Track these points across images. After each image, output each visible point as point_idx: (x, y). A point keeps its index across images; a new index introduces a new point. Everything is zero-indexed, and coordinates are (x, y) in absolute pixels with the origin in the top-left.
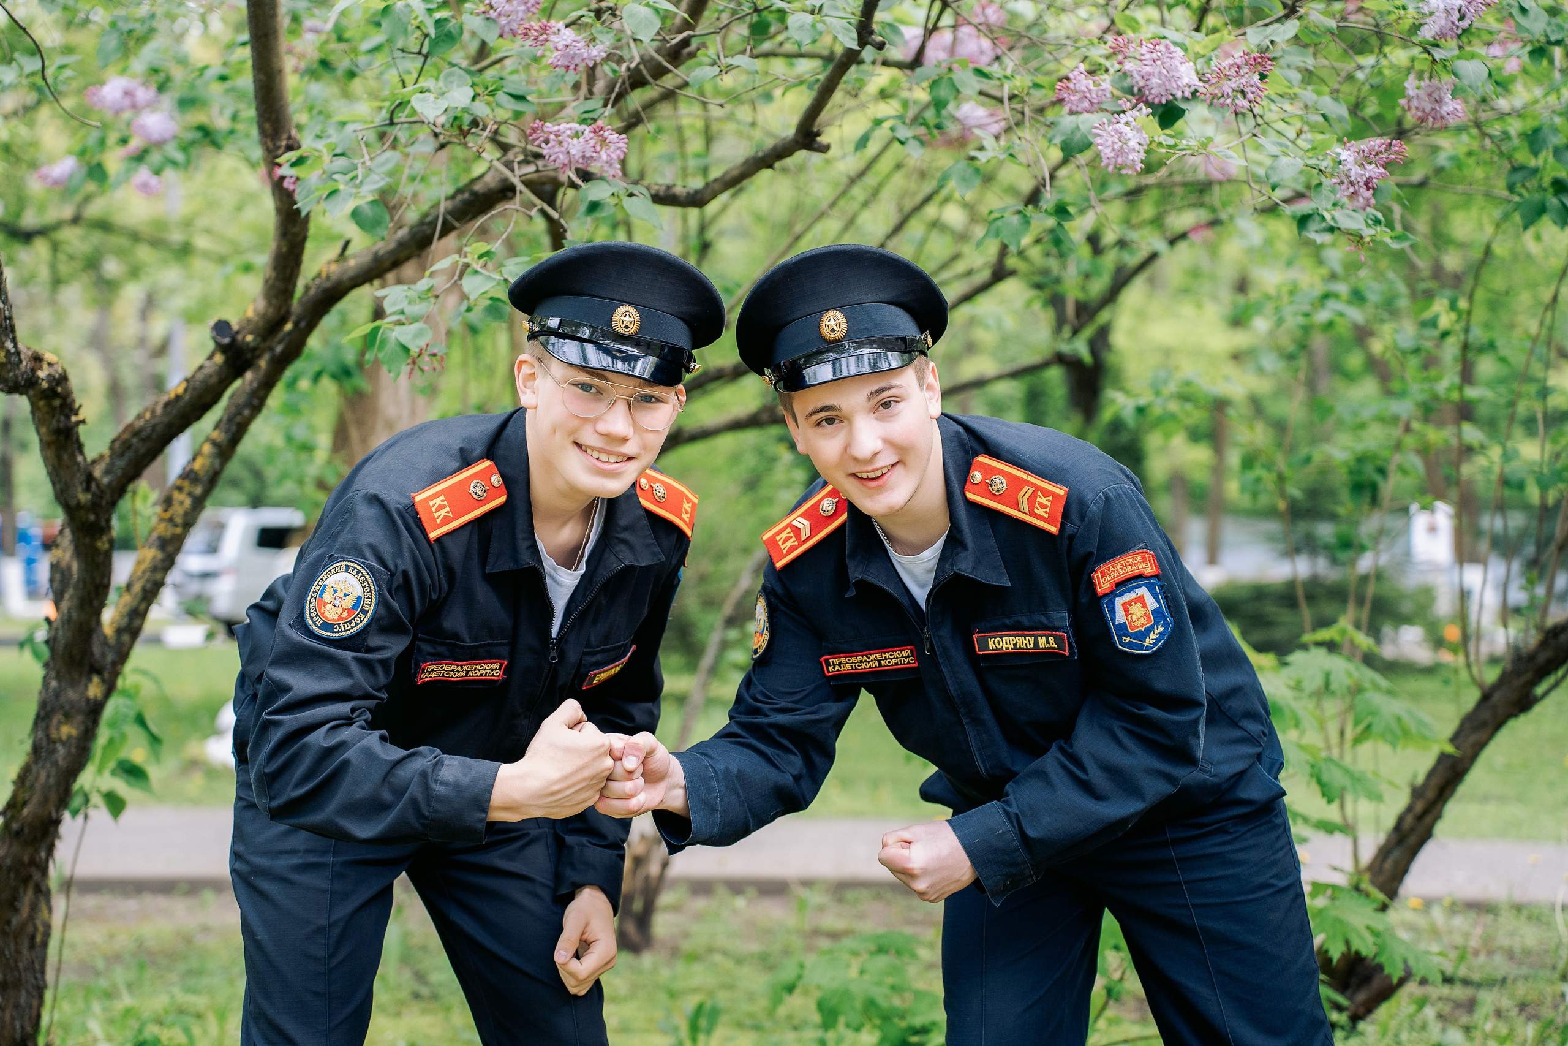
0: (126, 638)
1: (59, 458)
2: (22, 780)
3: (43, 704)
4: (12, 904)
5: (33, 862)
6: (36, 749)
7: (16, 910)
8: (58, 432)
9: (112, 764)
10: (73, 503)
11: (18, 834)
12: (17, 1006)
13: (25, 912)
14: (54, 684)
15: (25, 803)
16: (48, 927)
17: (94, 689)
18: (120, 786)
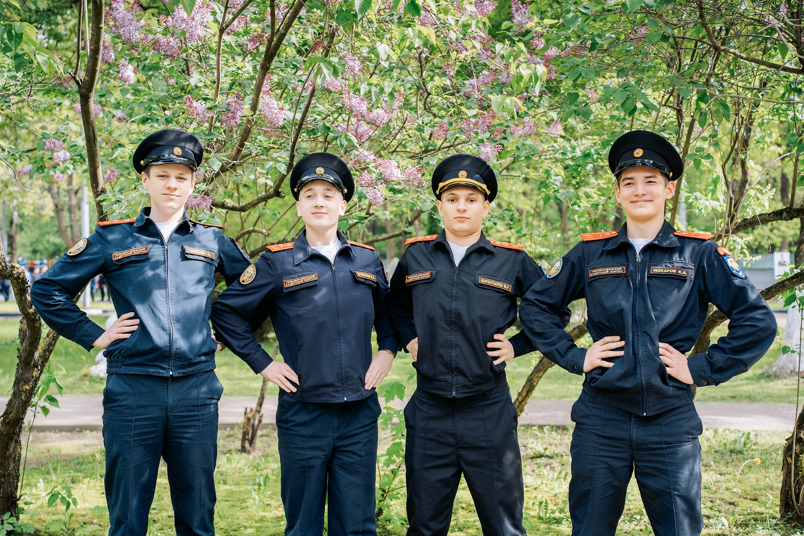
0: (47, 353)
1: (21, 298)
2: (10, 404)
3: (17, 379)
4: (7, 447)
5: (14, 433)
6: (14, 394)
7: (8, 450)
8: (20, 290)
9: (44, 397)
10: (26, 313)
11: (8, 423)
12: (9, 482)
13: (11, 451)
14: (21, 371)
15: (10, 413)
16: (20, 454)
17: (35, 373)
18: (47, 405)
